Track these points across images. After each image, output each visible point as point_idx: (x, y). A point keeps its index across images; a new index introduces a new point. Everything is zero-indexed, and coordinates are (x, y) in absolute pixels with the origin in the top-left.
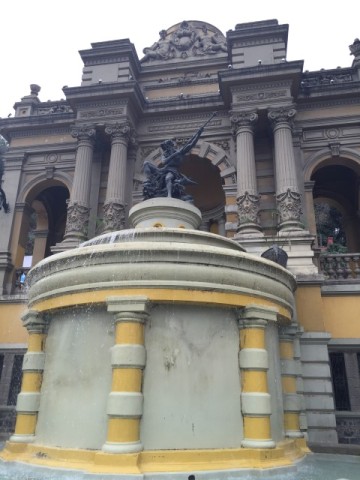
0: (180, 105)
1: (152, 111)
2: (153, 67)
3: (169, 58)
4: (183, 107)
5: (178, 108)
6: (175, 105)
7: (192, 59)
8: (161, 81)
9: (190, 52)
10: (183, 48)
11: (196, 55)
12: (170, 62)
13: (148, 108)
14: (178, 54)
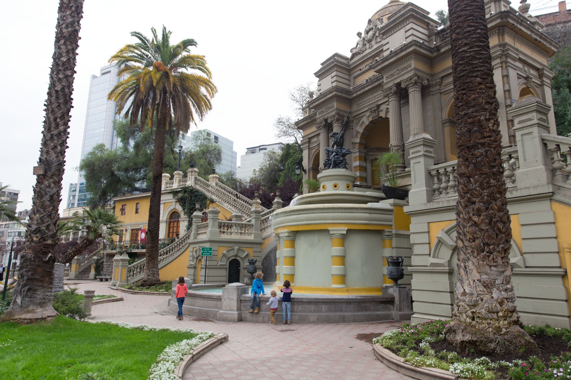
0: (367, 86)
1: (355, 95)
2: (355, 62)
3: (363, 52)
4: (369, 87)
5: (367, 89)
6: (365, 87)
7: (375, 46)
8: (361, 70)
9: (373, 42)
10: (370, 41)
11: (377, 43)
12: (365, 54)
13: (352, 94)
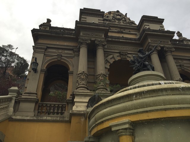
4: (123, 40)
6: (120, 39)
8: (111, 29)
9: (121, 22)
10: (119, 20)
14: (117, 21)
